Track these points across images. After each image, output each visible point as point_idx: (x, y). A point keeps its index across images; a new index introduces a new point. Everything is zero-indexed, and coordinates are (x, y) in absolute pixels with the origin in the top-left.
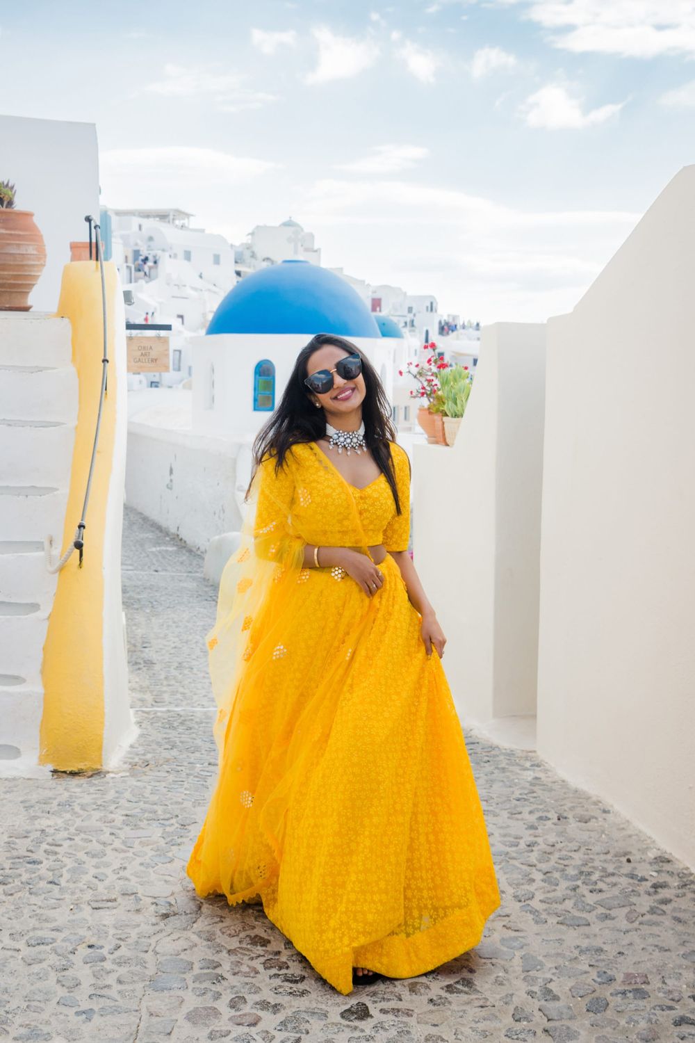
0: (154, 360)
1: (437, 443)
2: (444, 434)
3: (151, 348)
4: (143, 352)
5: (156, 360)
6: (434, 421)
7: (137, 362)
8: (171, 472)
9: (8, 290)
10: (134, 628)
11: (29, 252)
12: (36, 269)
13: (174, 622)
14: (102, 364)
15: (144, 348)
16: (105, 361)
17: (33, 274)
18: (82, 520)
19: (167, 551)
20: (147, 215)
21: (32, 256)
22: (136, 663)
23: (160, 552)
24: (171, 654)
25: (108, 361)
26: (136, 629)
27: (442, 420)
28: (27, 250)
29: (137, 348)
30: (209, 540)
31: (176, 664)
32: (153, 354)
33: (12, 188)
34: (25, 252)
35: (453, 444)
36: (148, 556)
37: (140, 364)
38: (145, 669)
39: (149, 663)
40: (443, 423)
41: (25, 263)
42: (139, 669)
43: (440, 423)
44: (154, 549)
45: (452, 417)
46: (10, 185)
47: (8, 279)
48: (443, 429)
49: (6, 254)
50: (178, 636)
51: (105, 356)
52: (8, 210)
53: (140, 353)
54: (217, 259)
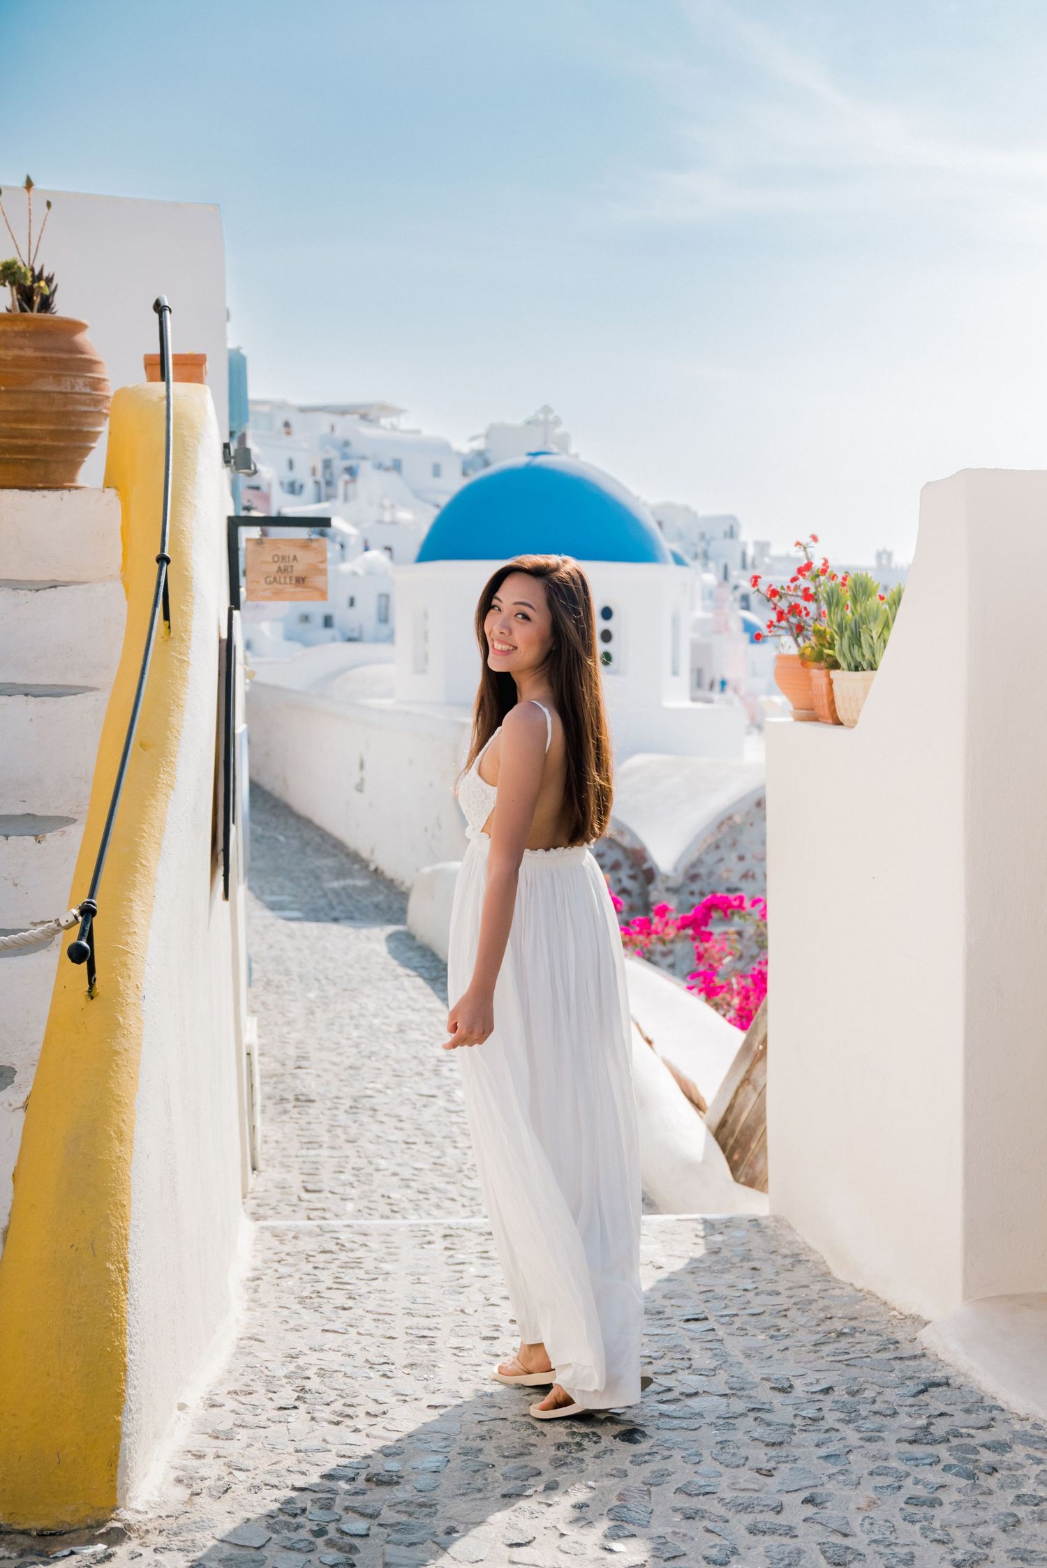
0: (300, 581)
1: (815, 719)
2: (832, 702)
3: (295, 558)
4: (282, 566)
5: (304, 579)
6: (809, 679)
7: (270, 583)
8: (362, 766)
9: (41, 457)
10: (285, 1030)
11: (77, 389)
12: (90, 420)
13: (352, 1017)
14: (157, 566)
15: (284, 558)
16: (163, 560)
17: (86, 429)
18: (92, 895)
19: (355, 887)
20: (343, 411)
21: (83, 397)
22: (282, 1100)
23: (344, 888)
24: (341, 1080)
25: (168, 561)
26: (288, 1033)
27: (828, 676)
28: (73, 387)
29: (270, 560)
30: (417, 870)
31: (348, 1103)
32: (299, 569)
33: (49, 281)
34: (69, 390)
35: (855, 722)
36: (325, 895)
37: (276, 585)
38: (294, 1112)
39: (304, 1100)
40: (831, 682)
41: (70, 408)
42: (285, 1112)
43: (824, 681)
44: (336, 884)
45: (850, 669)
46: (45, 274)
47: (41, 439)
48: (831, 691)
49: (35, 392)
50: (357, 1046)
51: (163, 550)
52: (42, 315)
53: (275, 568)
54: (437, 471)
